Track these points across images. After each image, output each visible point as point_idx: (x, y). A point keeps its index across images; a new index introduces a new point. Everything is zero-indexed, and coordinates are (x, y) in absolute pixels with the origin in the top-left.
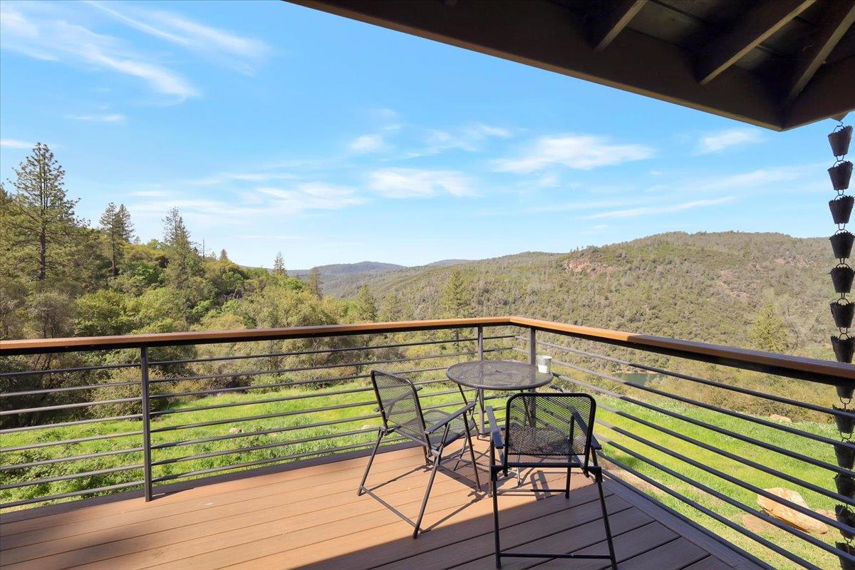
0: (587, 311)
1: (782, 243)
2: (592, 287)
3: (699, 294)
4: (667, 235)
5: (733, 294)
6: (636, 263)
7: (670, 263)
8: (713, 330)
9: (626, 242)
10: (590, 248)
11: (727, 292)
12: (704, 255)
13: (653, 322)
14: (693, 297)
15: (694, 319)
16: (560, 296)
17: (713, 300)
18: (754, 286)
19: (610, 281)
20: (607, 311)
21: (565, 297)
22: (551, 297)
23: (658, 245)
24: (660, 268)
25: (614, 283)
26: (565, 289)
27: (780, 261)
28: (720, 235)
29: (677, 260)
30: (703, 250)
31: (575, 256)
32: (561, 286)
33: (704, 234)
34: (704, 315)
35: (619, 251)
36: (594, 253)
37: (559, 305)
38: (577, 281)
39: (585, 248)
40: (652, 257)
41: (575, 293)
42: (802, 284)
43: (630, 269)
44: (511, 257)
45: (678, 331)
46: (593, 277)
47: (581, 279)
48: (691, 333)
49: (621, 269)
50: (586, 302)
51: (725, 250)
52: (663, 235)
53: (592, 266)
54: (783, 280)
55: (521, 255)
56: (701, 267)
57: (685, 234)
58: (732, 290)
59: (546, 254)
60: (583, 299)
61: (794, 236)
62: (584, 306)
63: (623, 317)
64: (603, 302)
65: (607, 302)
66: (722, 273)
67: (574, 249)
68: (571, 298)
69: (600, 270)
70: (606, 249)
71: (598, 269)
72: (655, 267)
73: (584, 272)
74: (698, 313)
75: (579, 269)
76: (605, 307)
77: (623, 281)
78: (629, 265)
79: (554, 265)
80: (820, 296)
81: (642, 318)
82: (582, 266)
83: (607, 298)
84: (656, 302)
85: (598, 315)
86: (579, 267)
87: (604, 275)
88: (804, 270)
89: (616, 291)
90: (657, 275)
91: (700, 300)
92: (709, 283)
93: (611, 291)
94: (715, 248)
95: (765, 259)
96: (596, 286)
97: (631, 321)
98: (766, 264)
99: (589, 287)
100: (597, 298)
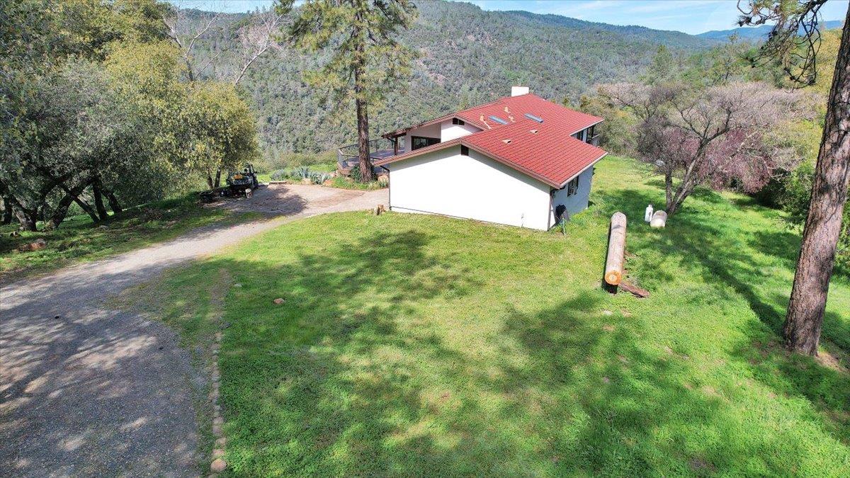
1: (473, 17)
5: (432, 77)
11: (427, 74)
15: (396, 107)
17: (414, 84)
18: (449, 66)
20: (306, 101)
27: (471, 38)
34: (406, 102)
41: (262, 78)
42: (487, 65)
45: (383, 123)
48: (395, 124)
54: (473, 60)
58: (431, 71)
60: (274, 87)
62: (277, 96)
63: (324, 109)
64: (301, 91)
65: (305, 90)
66: (422, 50)
68: (259, 85)
74: (401, 99)
76: (303, 96)
80: (499, 78)
83: (304, 85)
85: (295, 107)
88: (490, 49)
95: (459, 35)
96: (289, 67)
98: (460, 41)
99: (280, 69)
100: (292, 83)
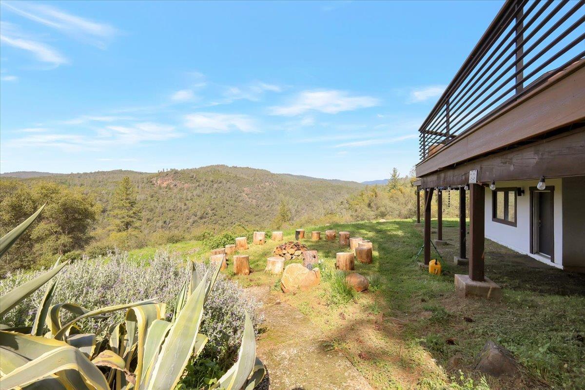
0: (171, 214)
1: (268, 175)
2: (175, 197)
3: (235, 201)
4: (218, 166)
5: (250, 200)
6: (202, 182)
7: (221, 183)
8: (242, 220)
9: (196, 168)
10: (172, 170)
11: (248, 199)
12: (237, 179)
13: (213, 218)
14: (232, 203)
16: (152, 204)
17: (241, 204)
18: (258, 196)
19: (187, 193)
20: (185, 213)
21: (156, 204)
22: (145, 205)
23: (214, 172)
24: (215, 186)
25: (190, 195)
26: (155, 199)
27: (267, 184)
28: (243, 168)
29: (224, 182)
30: (236, 176)
31: (161, 175)
32: (152, 196)
33: (236, 167)
34: (238, 213)
35: (192, 174)
36: (175, 173)
37: (151, 210)
38: (165, 193)
39: (169, 170)
40: (211, 179)
41: (163, 201)
43: (199, 186)
44: (103, 173)
45: (226, 222)
46: (176, 190)
47: (167, 191)
49: (194, 185)
50: (172, 208)
51: (246, 177)
52: (216, 166)
53: (174, 183)
55: (114, 172)
56: (235, 185)
57: (227, 167)
58: (249, 198)
59: (136, 172)
60: (169, 205)
61: (272, 172)
62: (170, 210)
63: (196, 216)
64: (183, 207)
65: (186, 207)
66: (245, 189)
67: (161, 170)
68: (161, 205)
69: (180, 186)
70: (183, 172)
71: (178, 185)
72: (213, 185)
73: (168, 187)
74: (235, 211)
75: (165, 185)
76: (184, 210)
77: (195, 193)
78: (198, 183)
79: (145, 181)
81: (207, 216)
82: (167, 182)
83: (185, 205)
84: (215, 206)
85: (179, 216)
86: (165, 183)
87: (182, 189)
88: (276, 188)
89: (191, 199)
90: (214, 190)
91: (236, 204)
92: (239, 194)
93: (188, 200)
94: (241, 176)
95: (262, 183)
96: (178, 196)
97: (201, 218)
98: (262, 185)
99: (173, 197)
100: (179, 204)
